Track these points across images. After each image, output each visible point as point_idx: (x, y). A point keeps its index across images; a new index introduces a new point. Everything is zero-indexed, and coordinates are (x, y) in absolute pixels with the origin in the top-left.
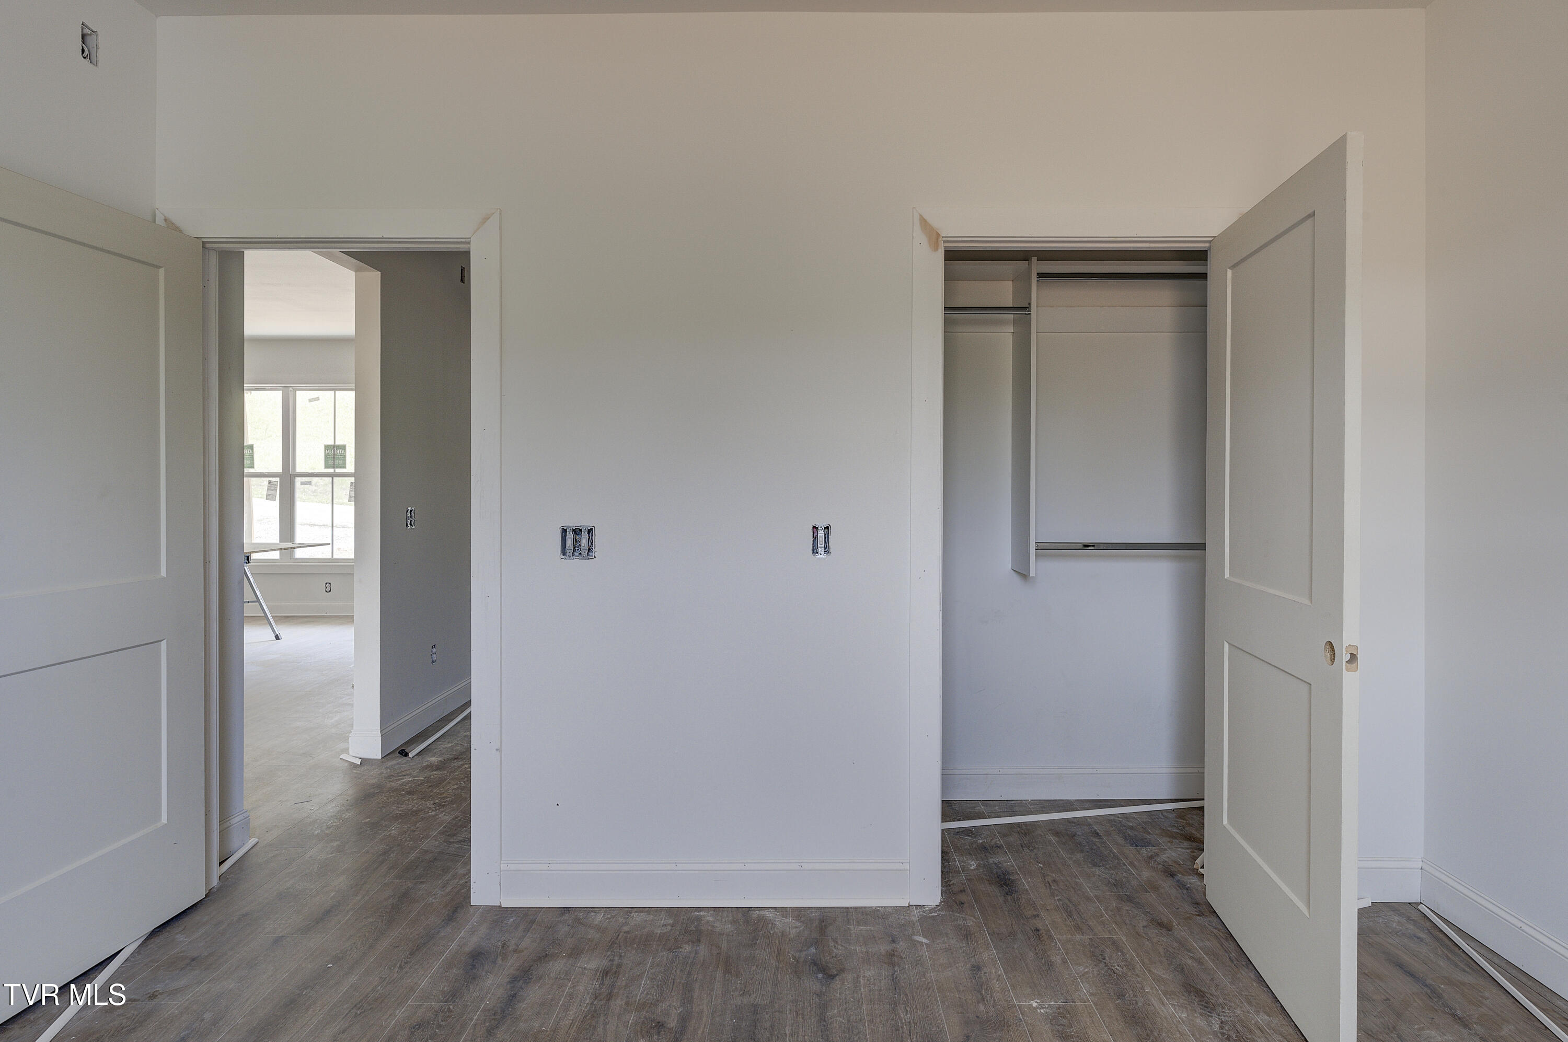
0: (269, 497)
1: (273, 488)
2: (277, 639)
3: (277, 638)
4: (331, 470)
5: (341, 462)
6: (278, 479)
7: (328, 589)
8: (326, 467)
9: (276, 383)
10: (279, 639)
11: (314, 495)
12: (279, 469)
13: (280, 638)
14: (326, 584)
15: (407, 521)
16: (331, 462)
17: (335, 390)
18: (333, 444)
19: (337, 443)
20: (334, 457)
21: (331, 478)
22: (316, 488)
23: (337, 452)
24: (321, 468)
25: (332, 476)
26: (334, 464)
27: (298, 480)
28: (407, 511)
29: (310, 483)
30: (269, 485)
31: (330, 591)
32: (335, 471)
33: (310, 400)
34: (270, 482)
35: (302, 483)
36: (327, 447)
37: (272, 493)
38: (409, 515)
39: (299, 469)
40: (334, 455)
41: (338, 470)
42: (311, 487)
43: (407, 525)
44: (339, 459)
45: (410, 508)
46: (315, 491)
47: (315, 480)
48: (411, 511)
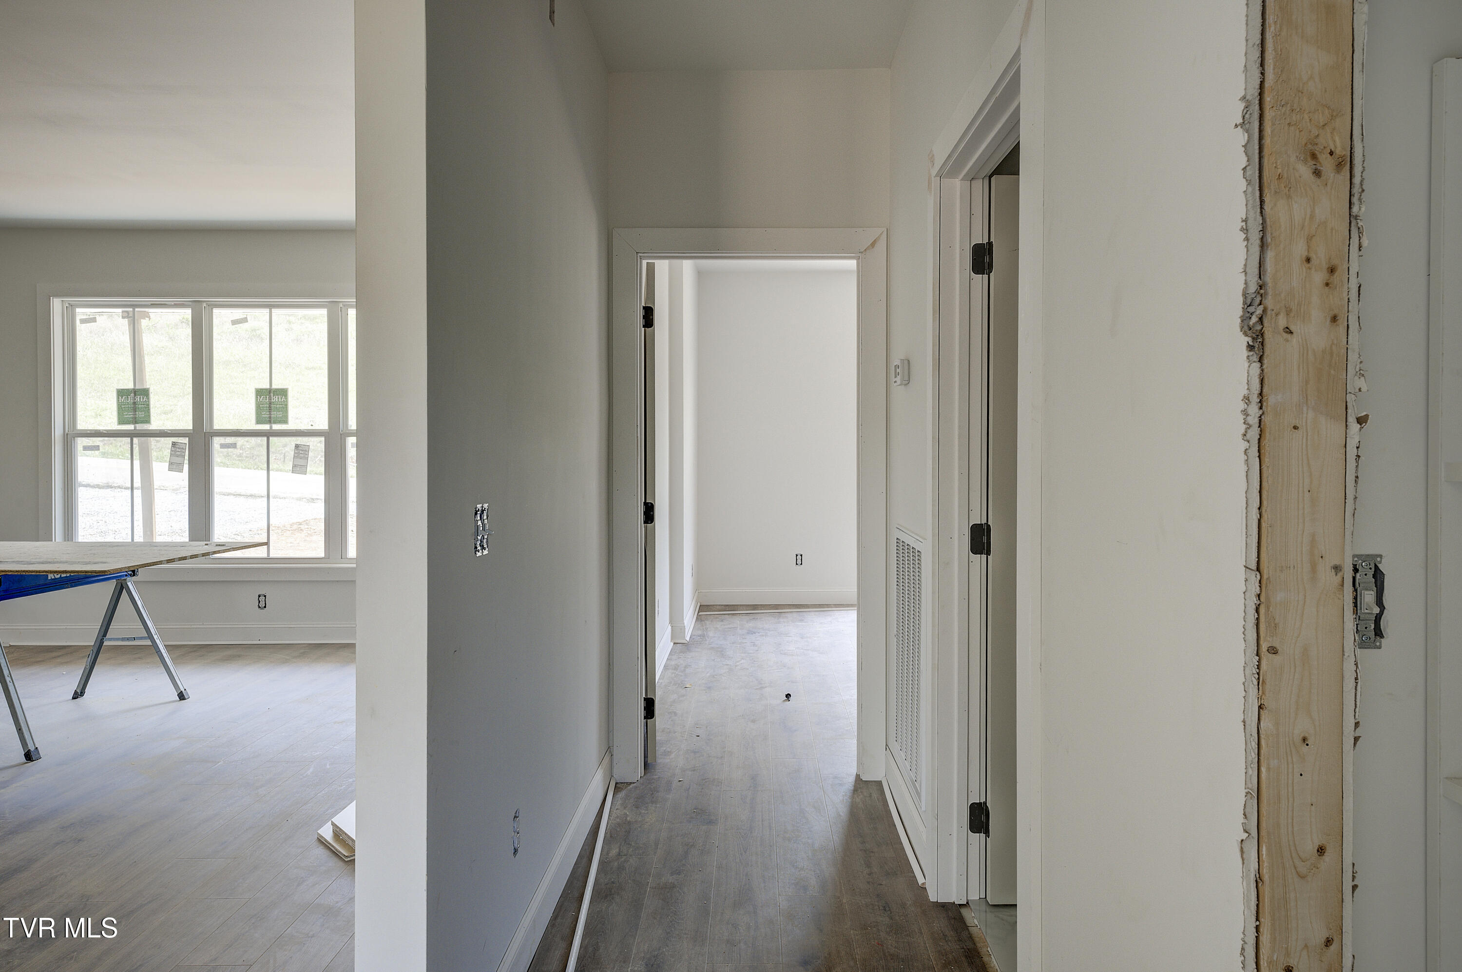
0: (174, 466)
1: (179, 453)
2: (181, 700)
3: (182, 697)
4: (266, 427)
5: (280, 414)
6: (185, 440)
7: (262, 604)
8: (259, 421)
9: (183, 296)
10: (184, 699)
11: (239, 460)
12: (187, 423)
13: (186, 697)
14: (259, 596)
15: (476, 539)
16: (265, 415)
17: (270, 306)
18: (268, 387)
19: (274, 386)
20: (270, 407)
21: (265, 439)
22: (241, 451)
23: (275, 399)
24: (252, 425)
25: (268, 434)
26: (270, 417)
27: (217, 441)
28: (476, 514)
29: (234, 446)
30: (173, 449)
31: (265, 607)
32: (271, 427)
33: (235, 322)
34: (174, 444)
35: (223, 446)
36: (259, 392)
37: (178, 460)
38: (480, 523)
39: (218, 425)
40: (270, 403)
41: (276, 427)
42: (236, 450)
43: (476, 548)
44: (278, 410)
45: (479, 506)
46: (240, 456)
47: (240, 441)
48: (483, 511)
